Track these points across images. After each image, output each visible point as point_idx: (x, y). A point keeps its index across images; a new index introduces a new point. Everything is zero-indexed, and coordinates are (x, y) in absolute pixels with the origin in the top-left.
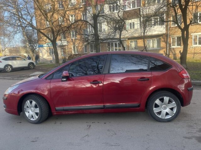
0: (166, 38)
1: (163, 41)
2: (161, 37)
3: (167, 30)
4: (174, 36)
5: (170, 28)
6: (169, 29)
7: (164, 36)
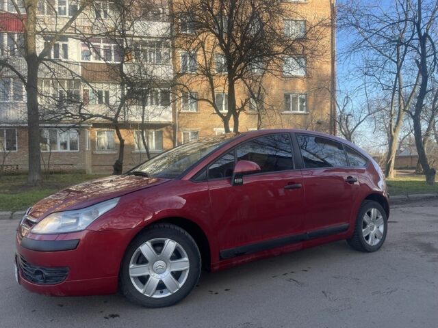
0: (172, 131)
1: (167, 137)
2: (164, 129)
3: (174, 116)
4: (187, 129)
5: (179, 113)
6: (177, 115)
7: (169, 127)
